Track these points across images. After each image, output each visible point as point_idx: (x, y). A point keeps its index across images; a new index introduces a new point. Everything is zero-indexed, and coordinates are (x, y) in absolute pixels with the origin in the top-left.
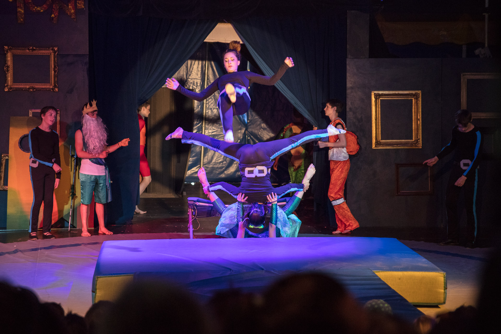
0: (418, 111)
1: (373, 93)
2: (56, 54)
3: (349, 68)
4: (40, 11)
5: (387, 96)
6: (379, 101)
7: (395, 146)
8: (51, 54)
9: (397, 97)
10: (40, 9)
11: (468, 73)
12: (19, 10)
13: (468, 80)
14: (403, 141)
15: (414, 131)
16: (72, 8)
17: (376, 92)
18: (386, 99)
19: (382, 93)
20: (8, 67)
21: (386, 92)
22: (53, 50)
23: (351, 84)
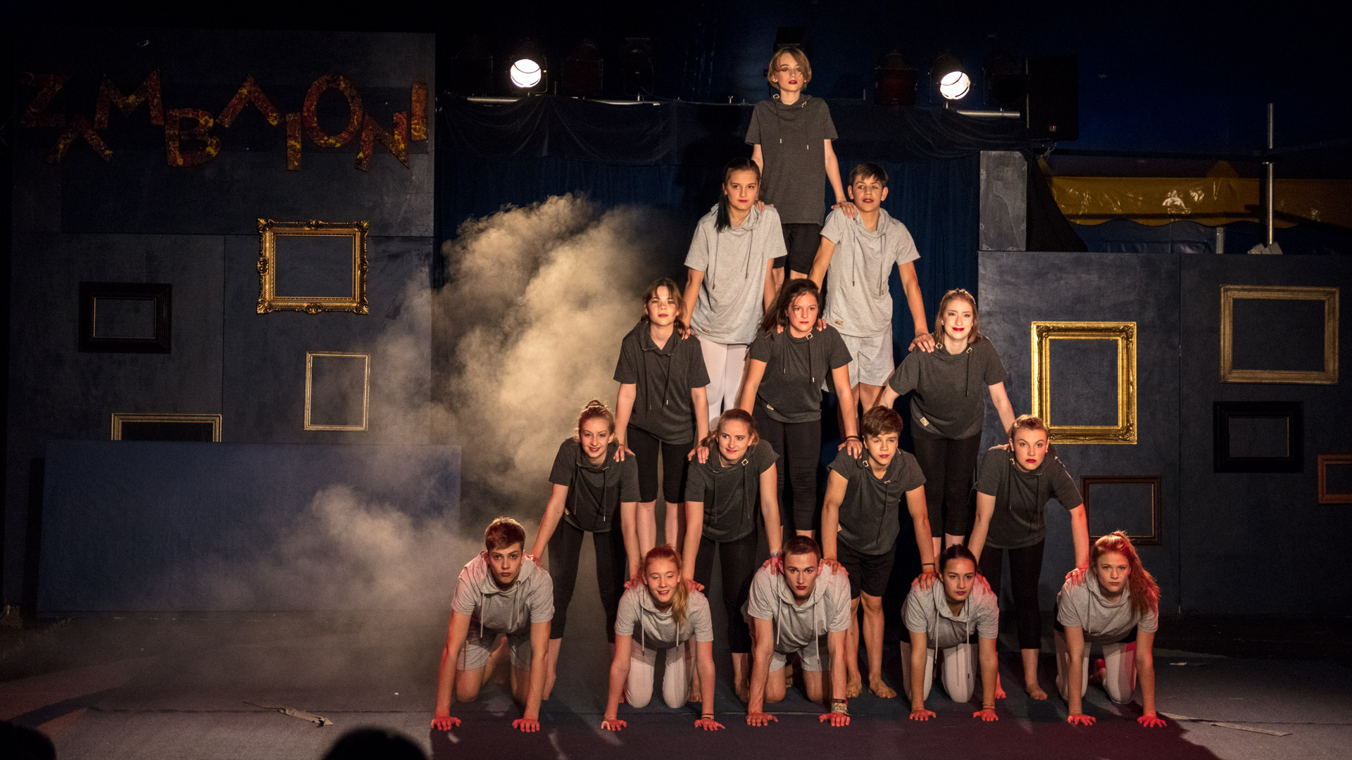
0: (1130, 365)
1: (1035, 326)
2: (366, 234)
3: (983, 272)
4: (335, 144)
5: (1063, 333)
6: (1048, 341)
7: (1082, 438)
8: (355, 235)
9: (1086, 335)
10: (334, 142)
11: (1237, 287)
12: (293, 142)
13: (1234, 301)
14: (1098, 428)
15: (1120, 407)
16: (402, 138)
17: (1042, 324)
18: (1061, 338)
19: (1055, 325)
20: (265, 262)
21: (1062, 324)
22: (359, 226)
23: (988, 305)
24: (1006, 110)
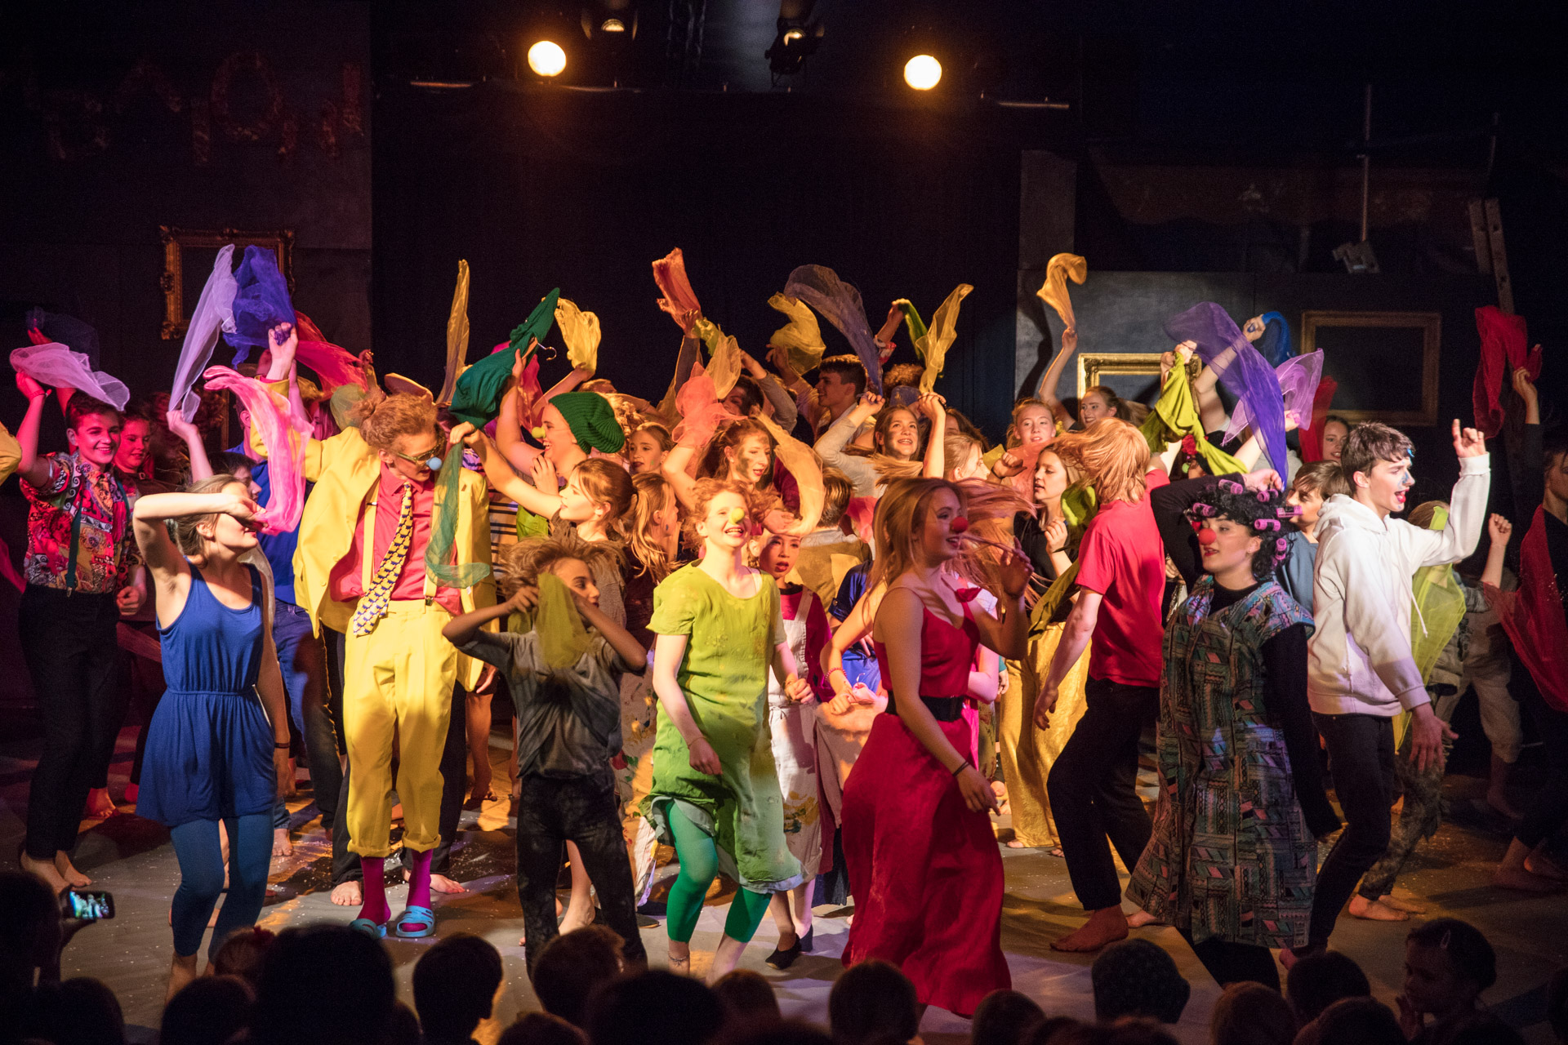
1: (1083, 359)
2: (291, 247)
3: (1023, 295)
4: (251, 137)
5: (1115, 367)
6: (1097, 377)
8: (277, 247)
9: (1142, 370)
10: (250, 134)
11: (1320, 312)
12: (200, 133)
13: (1318, 329)
16: (332, 131)
17: (1091, 356)
18: (1113, 372)
19: (1106, 358)
20: (170, 277)
21: (1115, 357)
22: (280, 236)
23: (1028, 334)
24: (1052, 101)
